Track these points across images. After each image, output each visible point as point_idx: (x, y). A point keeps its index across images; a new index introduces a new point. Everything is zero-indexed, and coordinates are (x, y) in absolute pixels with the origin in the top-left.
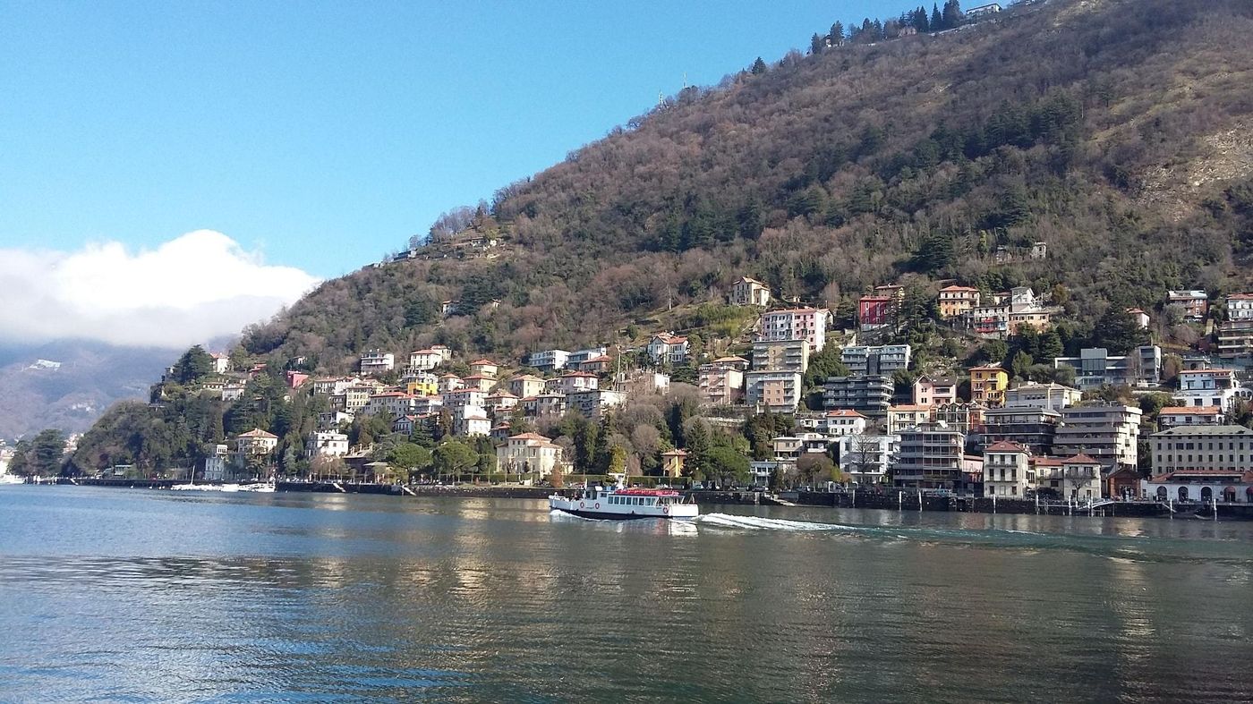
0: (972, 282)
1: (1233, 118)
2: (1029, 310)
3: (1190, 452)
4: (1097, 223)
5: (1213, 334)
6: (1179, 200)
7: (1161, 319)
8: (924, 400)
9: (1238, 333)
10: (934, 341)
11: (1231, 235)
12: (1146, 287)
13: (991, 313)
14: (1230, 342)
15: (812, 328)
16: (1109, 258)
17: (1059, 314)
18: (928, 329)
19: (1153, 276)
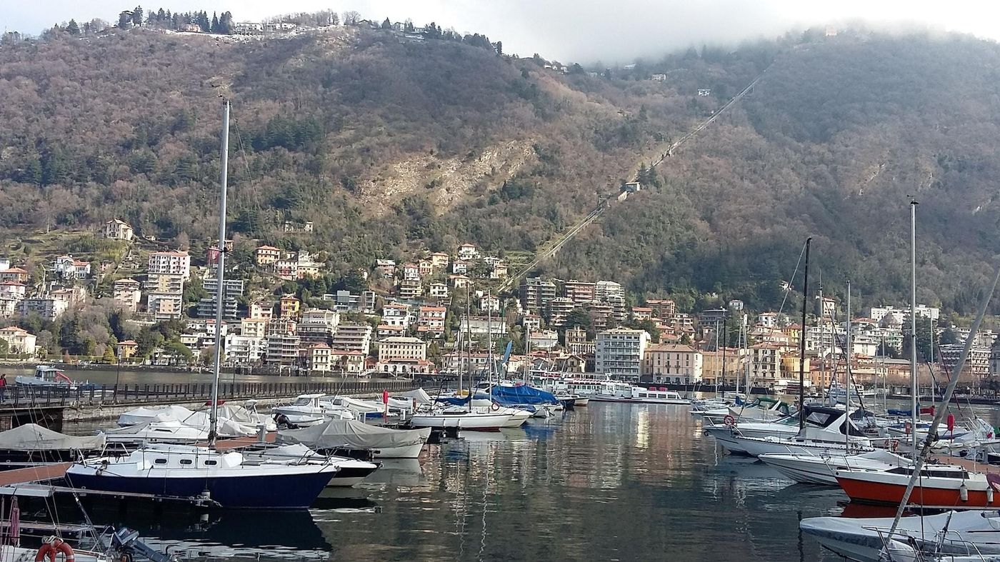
0: (275, 244)
1: (408, 154)
2: (307, 265)
3: (395, 349)
4: (340, 213)
5: (397, 286)
6: (380, 203)
7: (374, 276)
8: (256, 315)
9: (410, 287)
10: (256, 278)
11: (406, 228)
12: (366, 256)
13: (288, 265)
14: (406, 291)
15: (184, 266)
16: (347, 237)
17: (323, 268)
18: (252, 271)
19: (369, 250)
